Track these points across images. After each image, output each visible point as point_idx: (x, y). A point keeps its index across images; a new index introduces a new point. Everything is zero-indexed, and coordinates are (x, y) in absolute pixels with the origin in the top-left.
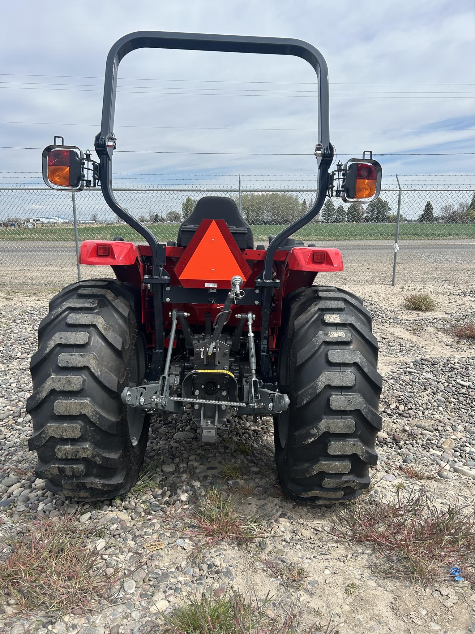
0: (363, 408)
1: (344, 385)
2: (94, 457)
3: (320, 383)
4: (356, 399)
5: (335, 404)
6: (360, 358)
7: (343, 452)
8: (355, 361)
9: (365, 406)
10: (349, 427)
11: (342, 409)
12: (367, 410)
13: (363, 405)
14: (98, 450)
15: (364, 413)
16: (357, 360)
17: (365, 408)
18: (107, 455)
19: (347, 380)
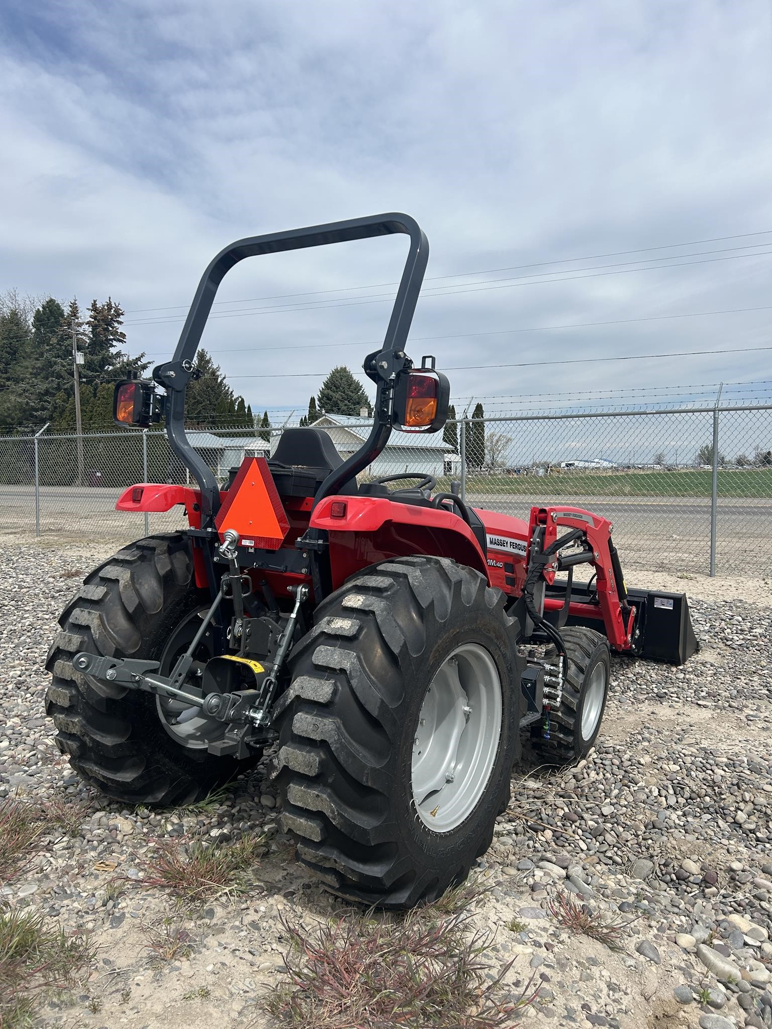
0: (332, 740)
1: (315, 699)
2: (83, 736)
3: (292, 691)
4: (325, 725)
5: (298, 725)
6: (352, 663)
7: (305, 803)
8: (343, 666)
9: (336, 738)
10: (310, 765)
11: (304, 734)
12: (338, 746)
13: (333, 736)
14: (89, 728)
15: (333, 749)
16: (347, 665)
17: (336, 742)
18: (98, 738)
19: (321, 693)
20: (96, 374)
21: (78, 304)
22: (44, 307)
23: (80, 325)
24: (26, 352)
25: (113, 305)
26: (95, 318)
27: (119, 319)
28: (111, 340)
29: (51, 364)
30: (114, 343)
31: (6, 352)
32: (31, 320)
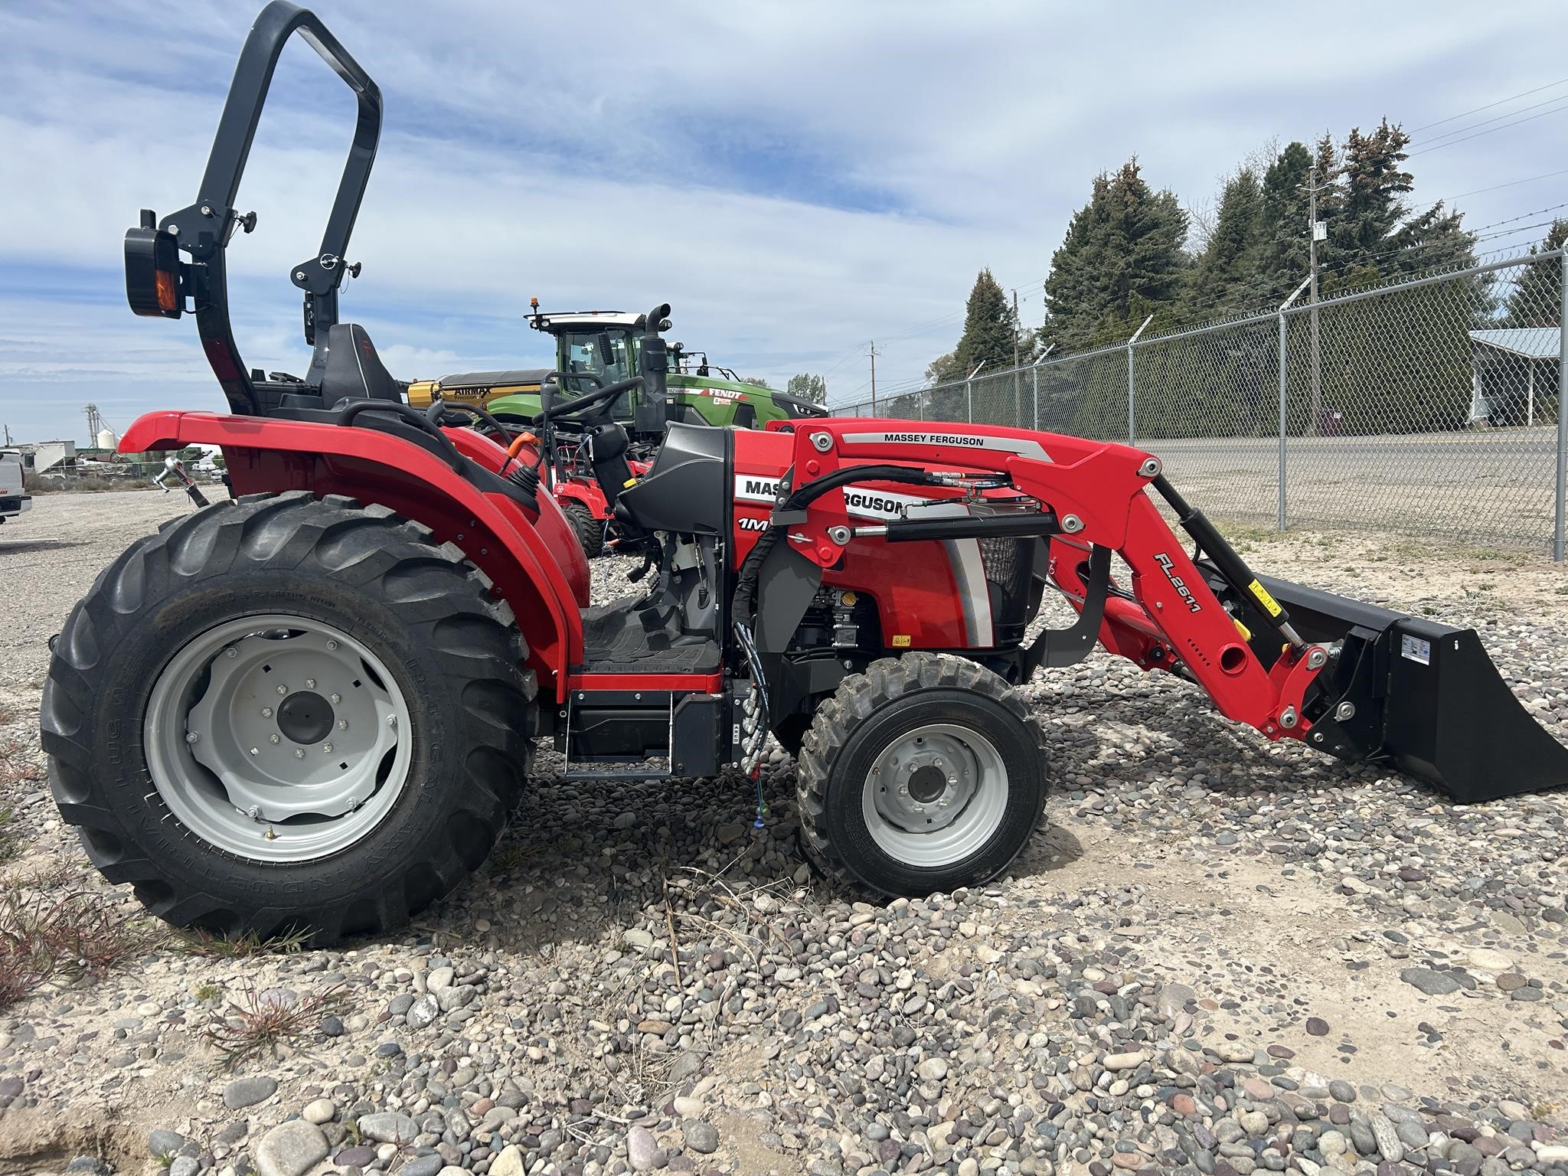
20: (1352, 252)
21: (1332, 142)
22: (1281, 160)
23: (1335, 176)
24: (1254, 236)
25: (1390, 130)
26: (1355, 158)
27: (1401, 152)
28: (1387, 190)
29: (1284, 247)
30: (1392, 194)
31: (1230, 240)
32: (1261, 183)
